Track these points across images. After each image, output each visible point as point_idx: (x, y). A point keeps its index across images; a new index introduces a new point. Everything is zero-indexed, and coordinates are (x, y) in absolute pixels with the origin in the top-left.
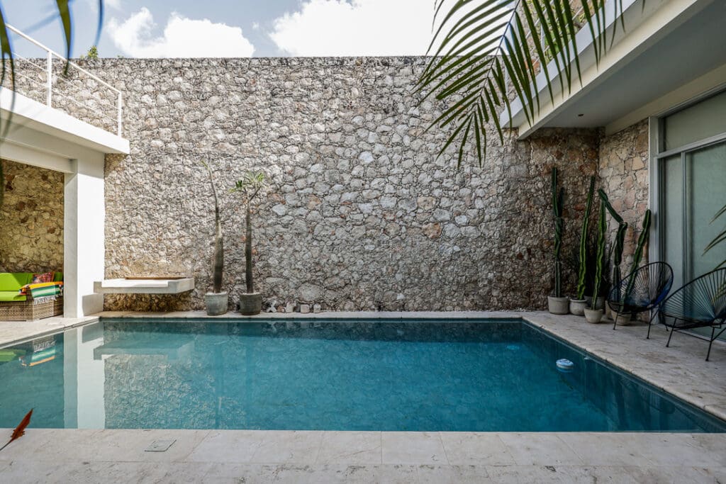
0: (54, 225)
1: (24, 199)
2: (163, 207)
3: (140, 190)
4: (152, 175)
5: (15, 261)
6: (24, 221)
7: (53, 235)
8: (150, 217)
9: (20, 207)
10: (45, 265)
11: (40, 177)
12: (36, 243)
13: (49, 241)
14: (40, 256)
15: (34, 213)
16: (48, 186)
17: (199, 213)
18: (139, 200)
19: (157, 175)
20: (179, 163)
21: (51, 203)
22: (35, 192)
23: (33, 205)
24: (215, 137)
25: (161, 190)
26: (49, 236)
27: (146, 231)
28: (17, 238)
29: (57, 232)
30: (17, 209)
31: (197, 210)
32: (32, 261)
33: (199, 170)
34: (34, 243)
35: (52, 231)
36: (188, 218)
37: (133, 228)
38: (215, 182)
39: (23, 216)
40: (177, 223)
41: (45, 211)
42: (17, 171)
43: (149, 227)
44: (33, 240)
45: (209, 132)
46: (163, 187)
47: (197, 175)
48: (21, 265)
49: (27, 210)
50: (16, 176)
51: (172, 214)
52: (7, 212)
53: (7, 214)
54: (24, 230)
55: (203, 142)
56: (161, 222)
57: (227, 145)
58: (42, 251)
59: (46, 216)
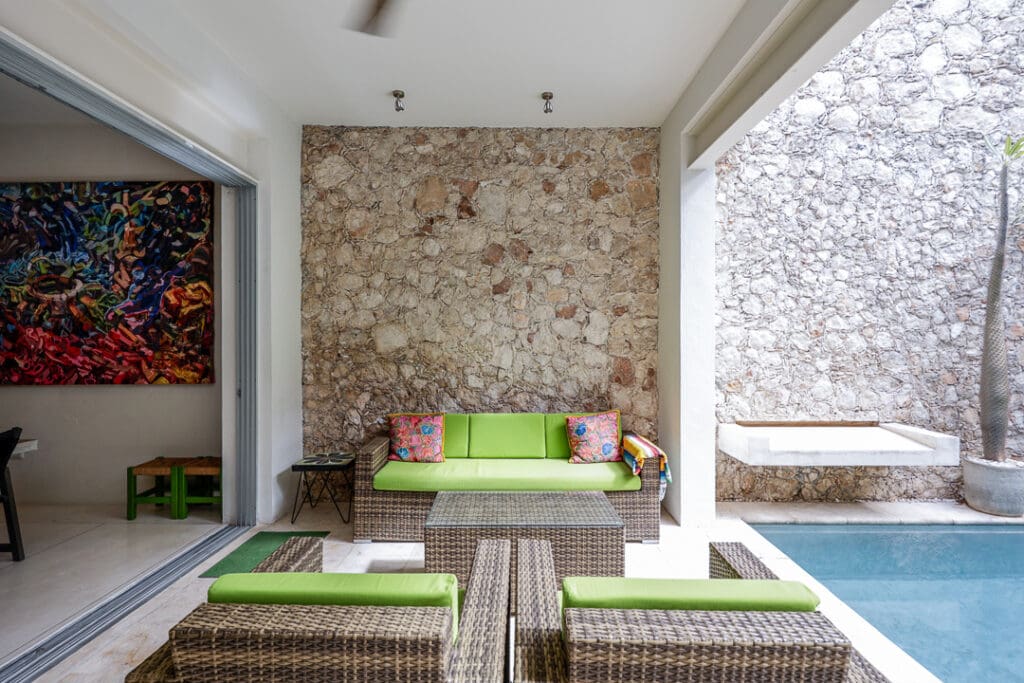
0: (575, 299)
1: (500, 238)
2: (824, 256)
3: (773, 216)
4: (798, 181)
5: (480, 385)
6: (499, 289)
7: (570, 322)
8: (793, 279)
9: (492, 256)
10: (551, 392)
11: (540, 187)
12: (530, 341)
13: (559, 337)
14: (540, 371)
15: (527, 270)
16: (556, 207)
17: (911, 272)
18: (769, 241)
19: (809, 183)
20: (863, 153)
21: (565, 249)
22: (527, 221)
23: (523, 252)
24: (949, 93)
25: (818, 218)
26: (561, 325)
27: (783, 313)
28: (485, 329)
29: (581, 316)
30: (486, 262)
31: (905, 264)
32: (522, 382)
33: (908, 170)
34: (525, 342)
35: (570, 313)
36: (885, 283)
37: (754, 306)
38: (949, 197)
39: (498, 278)
40: (855, 293)
41: (551, 267)
42: (485, 174)
43: (791, 303)
44: (523, 335)
45: (937, 81)
46: (823, 210)
47: (906, 181)
48: (494, 393)
49: (509, 262)
50: (483, 184)
51: (844, 274)
52: (462, 268)
53: (462, 274)
54: (502, 311)
55: (921, 105)
56: (819, 293)
57: (978, 111)
58: (544, 361)
59: (555, 277)
